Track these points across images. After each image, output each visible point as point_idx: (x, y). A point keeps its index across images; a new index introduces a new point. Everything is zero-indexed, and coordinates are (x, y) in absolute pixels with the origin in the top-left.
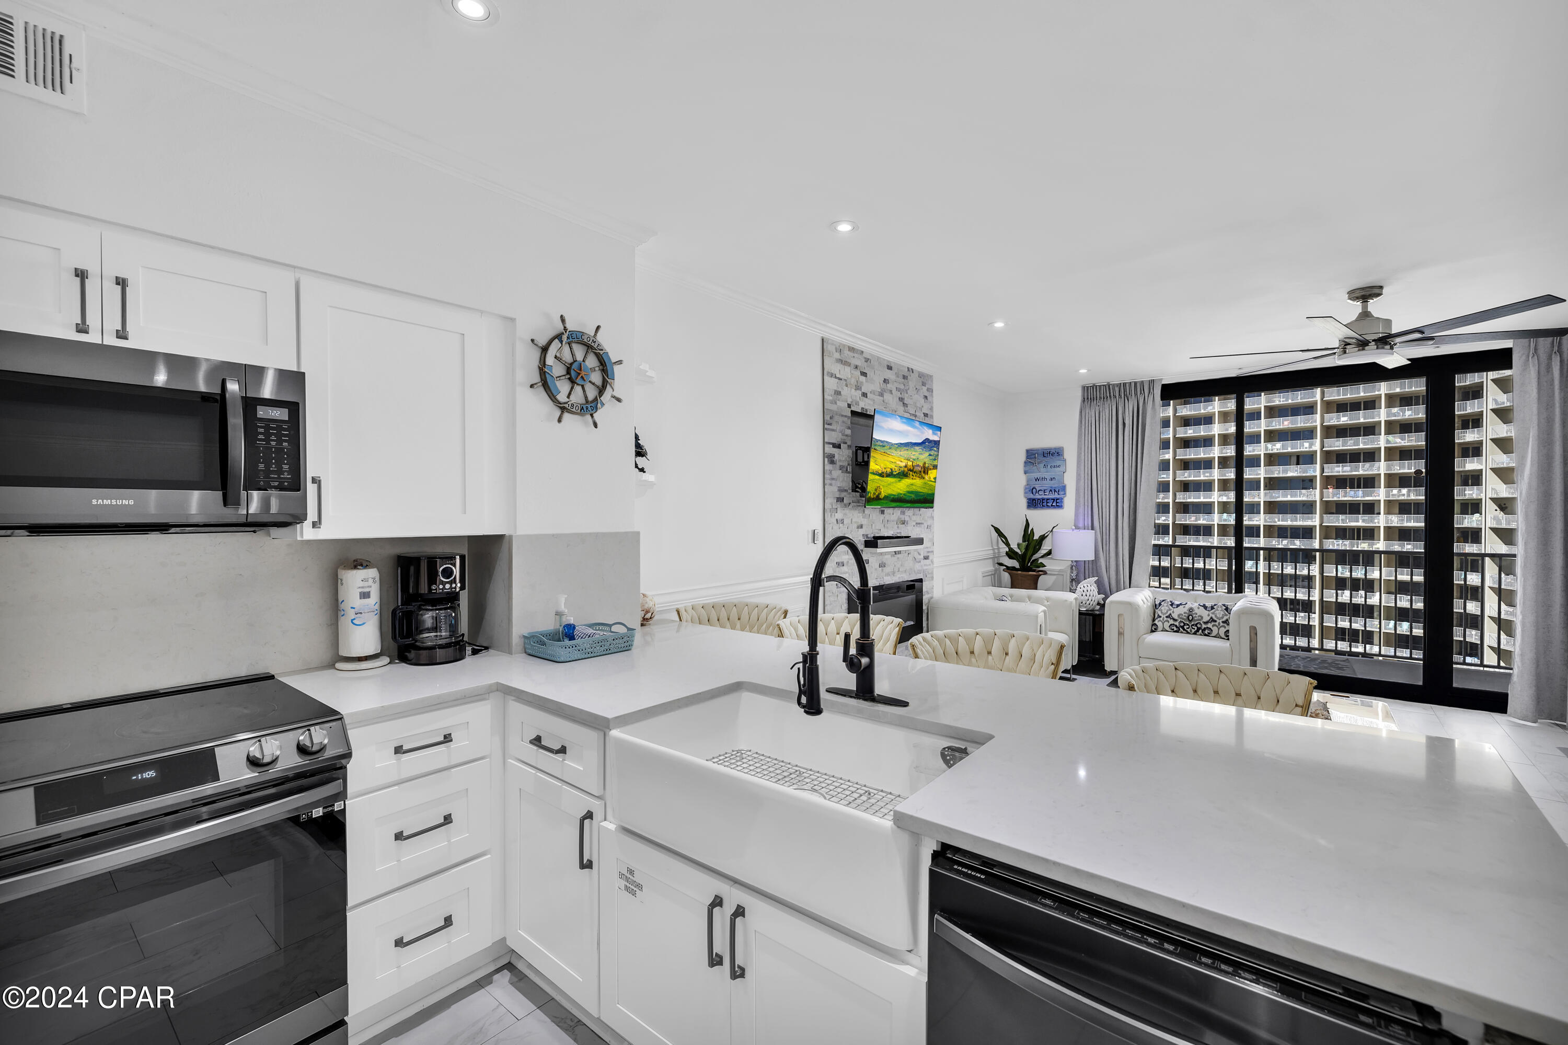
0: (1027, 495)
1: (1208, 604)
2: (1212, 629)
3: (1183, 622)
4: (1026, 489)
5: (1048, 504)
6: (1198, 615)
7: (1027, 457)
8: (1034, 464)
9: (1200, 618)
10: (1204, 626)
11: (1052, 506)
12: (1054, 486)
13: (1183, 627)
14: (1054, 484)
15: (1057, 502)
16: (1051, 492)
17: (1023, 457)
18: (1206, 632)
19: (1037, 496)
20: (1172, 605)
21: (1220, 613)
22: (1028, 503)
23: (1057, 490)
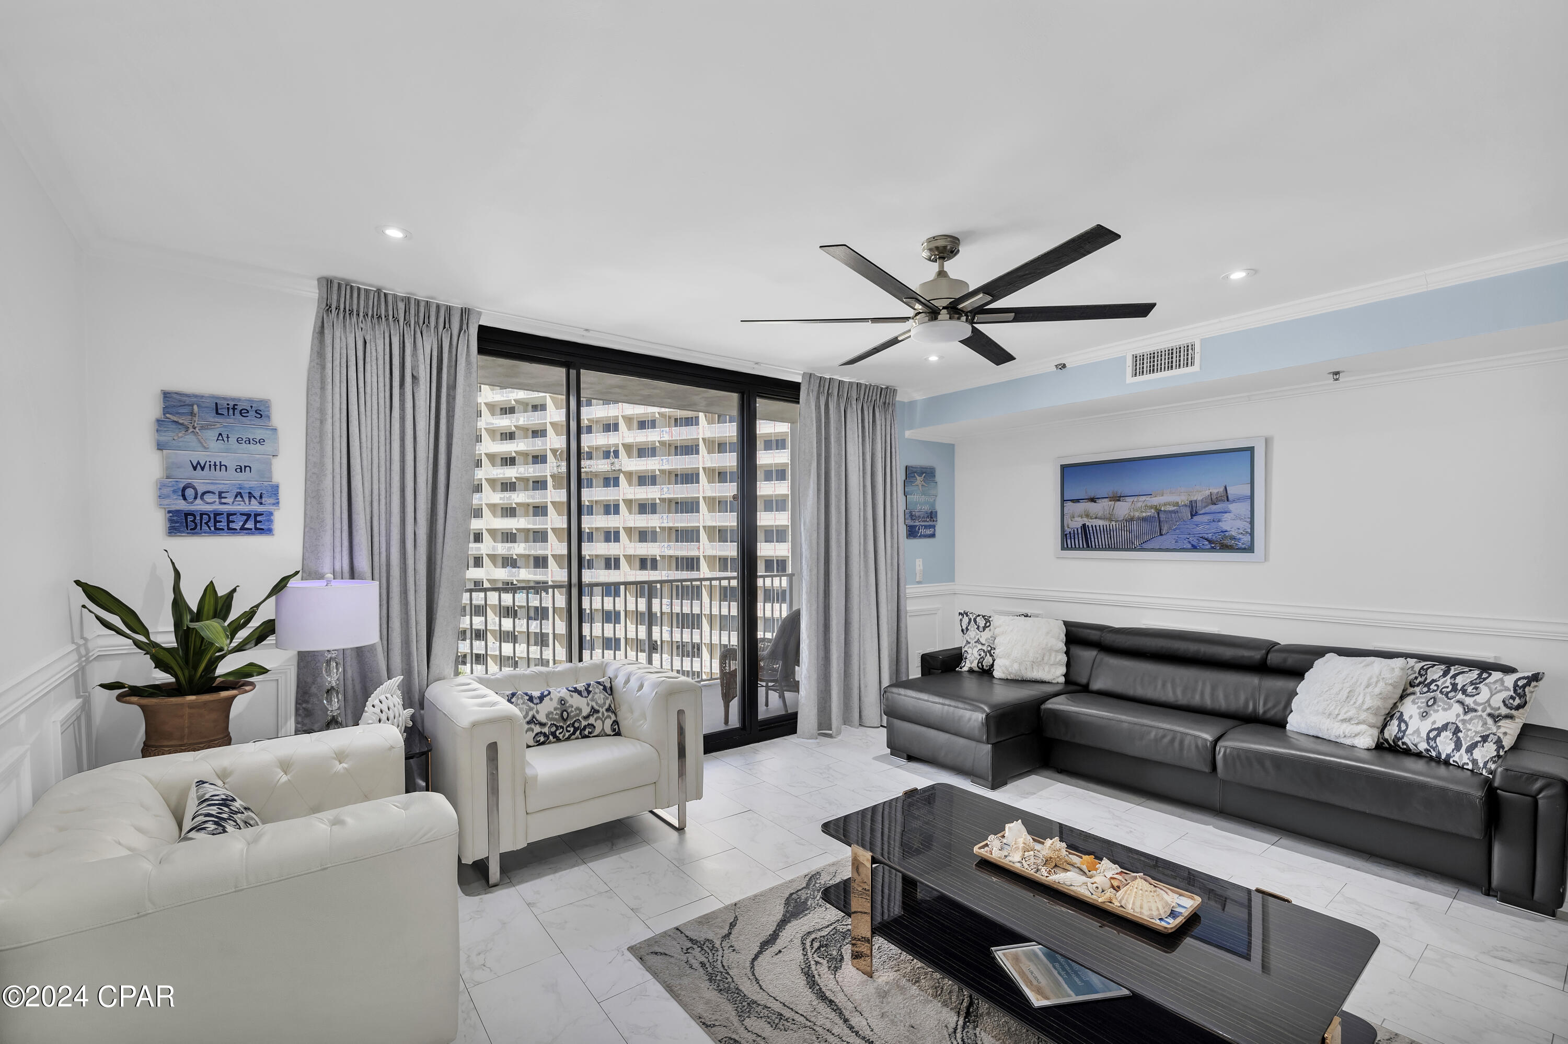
0: (166, 501)
1: (580, 686)
2: (595, 725)
3: (555, 725)
4: (161, 486)
5: (232, 525)
6: (574, 707)
7: (166, 410)
8: (187, 429)
9: (578, 712)
10: (584, 723)
11: (243, 528)
12: (248, 484)
13: (554, 734)
14: (248, 481)
15: (256, 522)
16: (239, 498)
17: (154, 410)
18: (586, 732)
19: (199, 506)
20: (531, 699)
21: (599, 696)
22: (171, 521)
23: (257, 495)
